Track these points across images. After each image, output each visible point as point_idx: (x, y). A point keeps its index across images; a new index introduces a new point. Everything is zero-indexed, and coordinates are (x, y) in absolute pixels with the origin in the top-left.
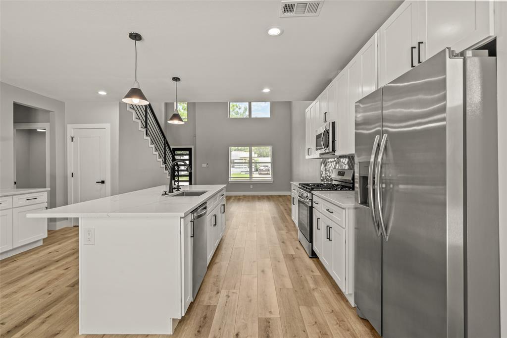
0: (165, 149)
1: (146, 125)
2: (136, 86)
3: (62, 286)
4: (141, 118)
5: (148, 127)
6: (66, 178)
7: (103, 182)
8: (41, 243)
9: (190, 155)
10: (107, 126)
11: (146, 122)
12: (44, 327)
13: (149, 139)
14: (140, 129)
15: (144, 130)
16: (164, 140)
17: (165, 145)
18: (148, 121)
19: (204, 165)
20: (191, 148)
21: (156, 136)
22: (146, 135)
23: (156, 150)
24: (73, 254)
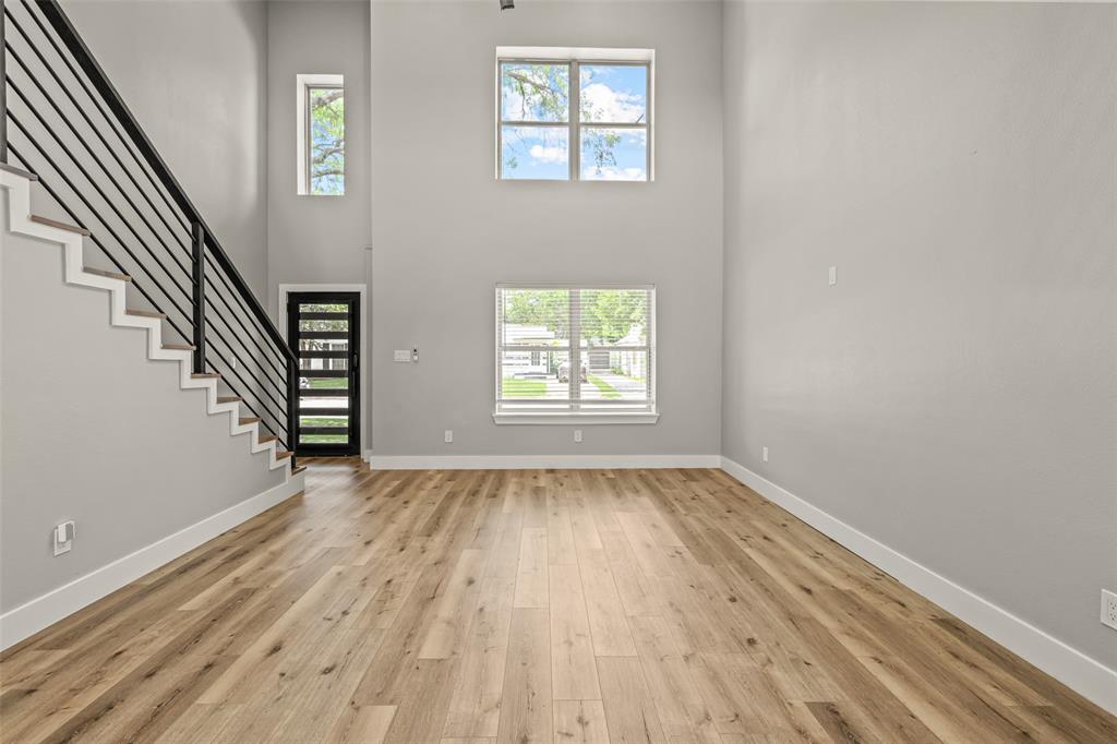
0: (197, 278)
9: (354, 317)
19: (403, 355)
20: (358, 293)
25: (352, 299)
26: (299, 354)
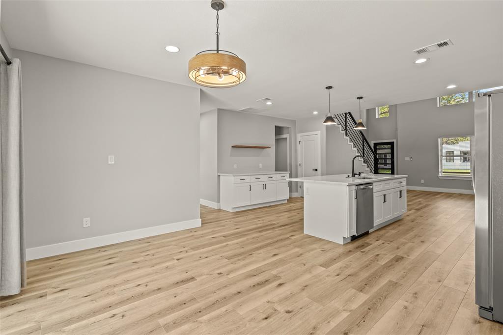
0: (363, 145)
1: (346, 128)
2: (329, 115)
3: (296, 218)
4: (342, 123)
5: (348, 129)
6: (297, 166)
7: (316, 170)
8: (286, 202)
9: (392, 149)
10: (319, 132)
11: (346, 126)
12: (291, 228)
13: (348, 138)
14: (341, 131)
15: (344, 132)
16: (363, 138)
17: (363, 142)
18: (348, 124)
19: (407, 159)
20: (393, 142)
21: (355, 136)
22: (346, 135)
23: (355, 146)
24: (301, 209)
25: (392, 144)
26: (377, 154)
